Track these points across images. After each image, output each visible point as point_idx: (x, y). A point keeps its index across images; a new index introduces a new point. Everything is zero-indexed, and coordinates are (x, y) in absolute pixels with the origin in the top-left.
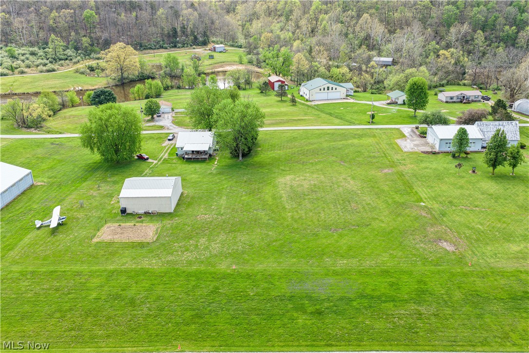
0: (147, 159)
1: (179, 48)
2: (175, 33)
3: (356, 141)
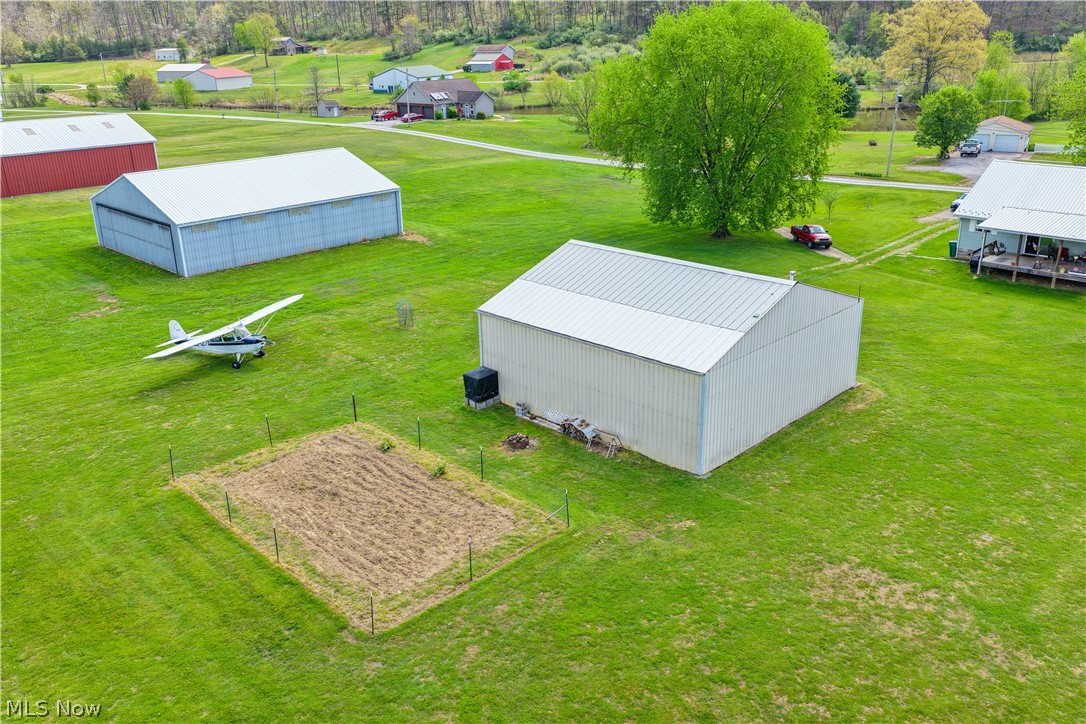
0: (826, 244)
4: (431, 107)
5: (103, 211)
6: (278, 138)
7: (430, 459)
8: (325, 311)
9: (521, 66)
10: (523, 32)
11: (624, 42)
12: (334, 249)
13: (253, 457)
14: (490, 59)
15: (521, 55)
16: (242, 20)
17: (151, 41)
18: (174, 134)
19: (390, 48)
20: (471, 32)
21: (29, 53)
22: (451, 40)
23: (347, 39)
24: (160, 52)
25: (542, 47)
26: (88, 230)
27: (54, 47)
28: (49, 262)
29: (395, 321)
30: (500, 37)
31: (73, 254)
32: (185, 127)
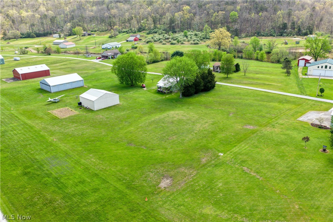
0: (144, 87)
1: (284, 36)
2: (285, 26)
3: (276, 104)
4: (108, 56)
5: (41, 83)
6: (74, 64)
7: (71, 109)
8: (68, 97)
9: (141, 40)
10: (144, 30)
11: (166, 33)
12: (73, 88)
13: (56, 110)
14: (133, 38)
15: (142, 36)
16: (75, 27)
17: (52, 32)
18: (55, 63)
19: (110, 35)
20: (131, 30)
21: (22, 36)
22: (126, 32)
23: (101, 31)
24: (55, 35)
25: (148, 34)
26: (39, 85)
27: (28, 34)
28: (34, 90)
29: (76, 98)
30: (138, 31)
31: (37, 89)
32: (57, 61)
